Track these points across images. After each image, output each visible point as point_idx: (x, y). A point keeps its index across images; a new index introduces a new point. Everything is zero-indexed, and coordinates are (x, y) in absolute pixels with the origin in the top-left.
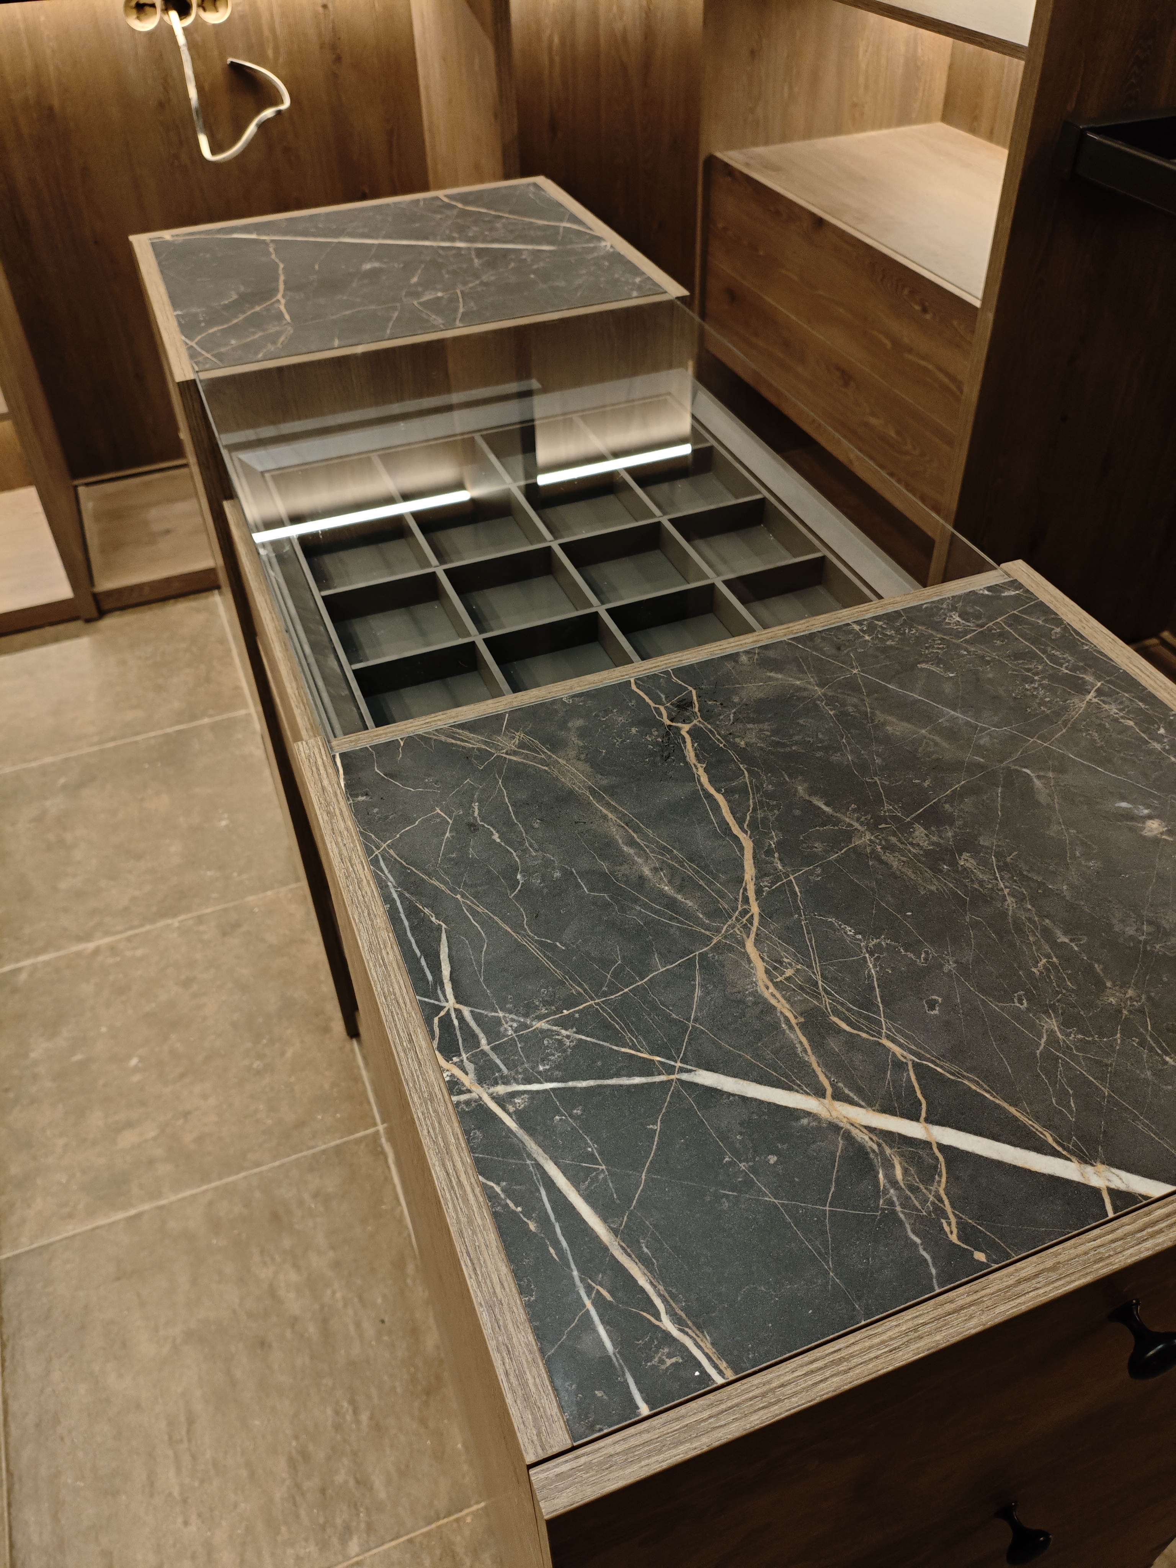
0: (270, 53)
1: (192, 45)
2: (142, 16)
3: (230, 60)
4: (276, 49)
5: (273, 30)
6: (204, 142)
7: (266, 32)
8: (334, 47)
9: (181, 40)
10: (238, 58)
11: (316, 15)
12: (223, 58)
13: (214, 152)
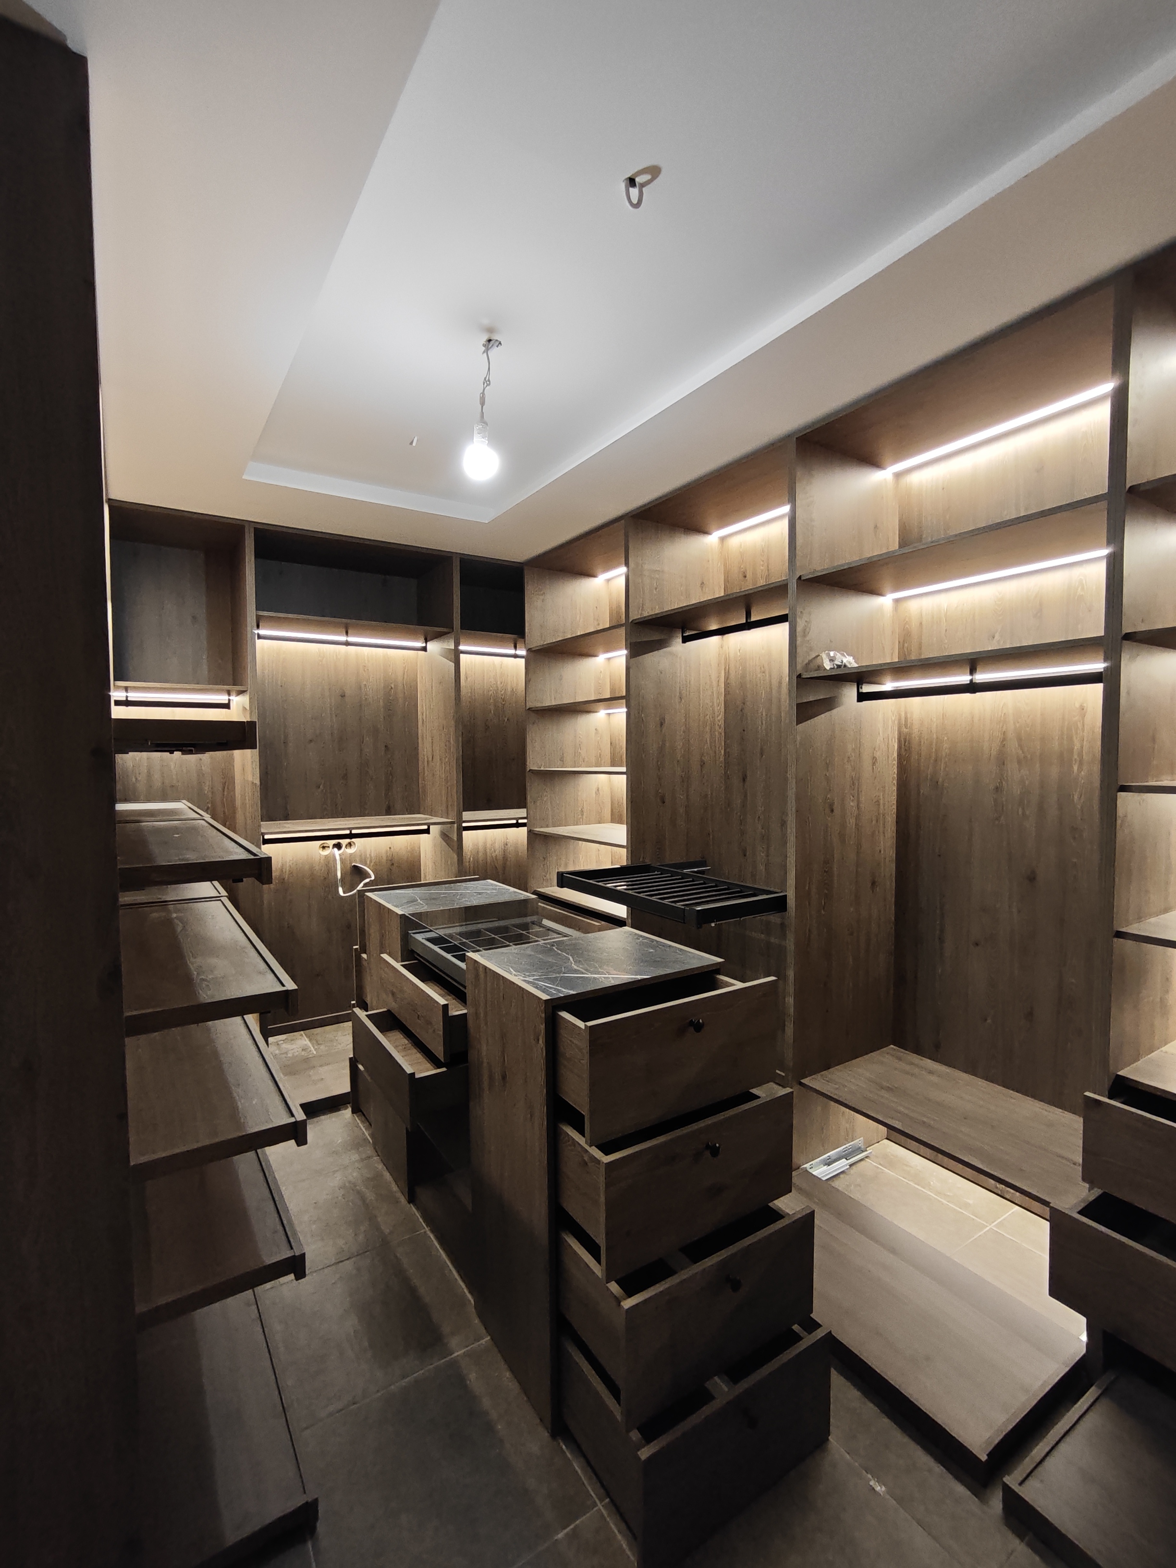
0: (368, 862)
1: (341, 859)
2: (324, 850)
3: (353, 864)
4: (371, 861)
5: (370, 855)
6: (341, 890)
7: (368, 856)
8: (391, 860)
9: (338, 858)
10: (356, 863)
11: (387, 851)
12: (351, 863)
13: (344, 893)
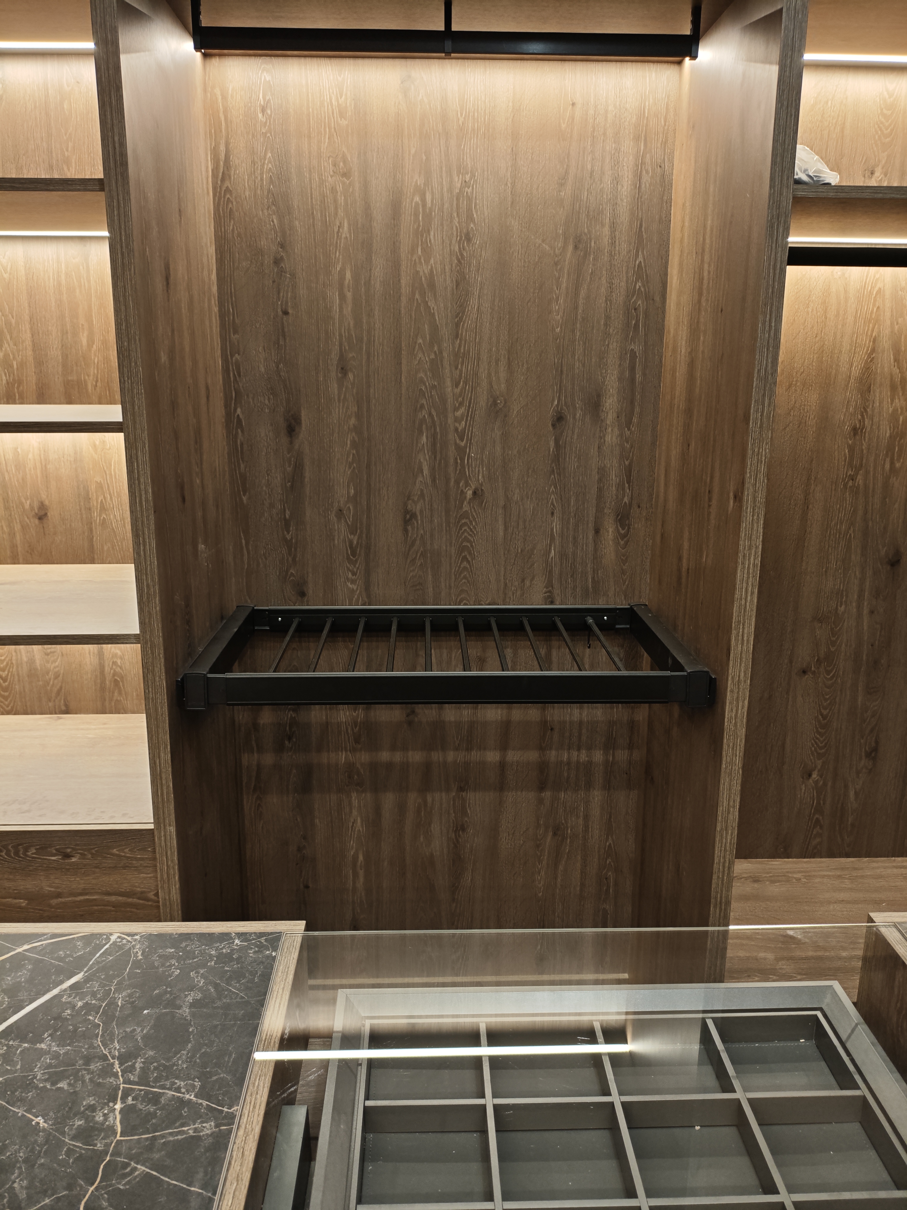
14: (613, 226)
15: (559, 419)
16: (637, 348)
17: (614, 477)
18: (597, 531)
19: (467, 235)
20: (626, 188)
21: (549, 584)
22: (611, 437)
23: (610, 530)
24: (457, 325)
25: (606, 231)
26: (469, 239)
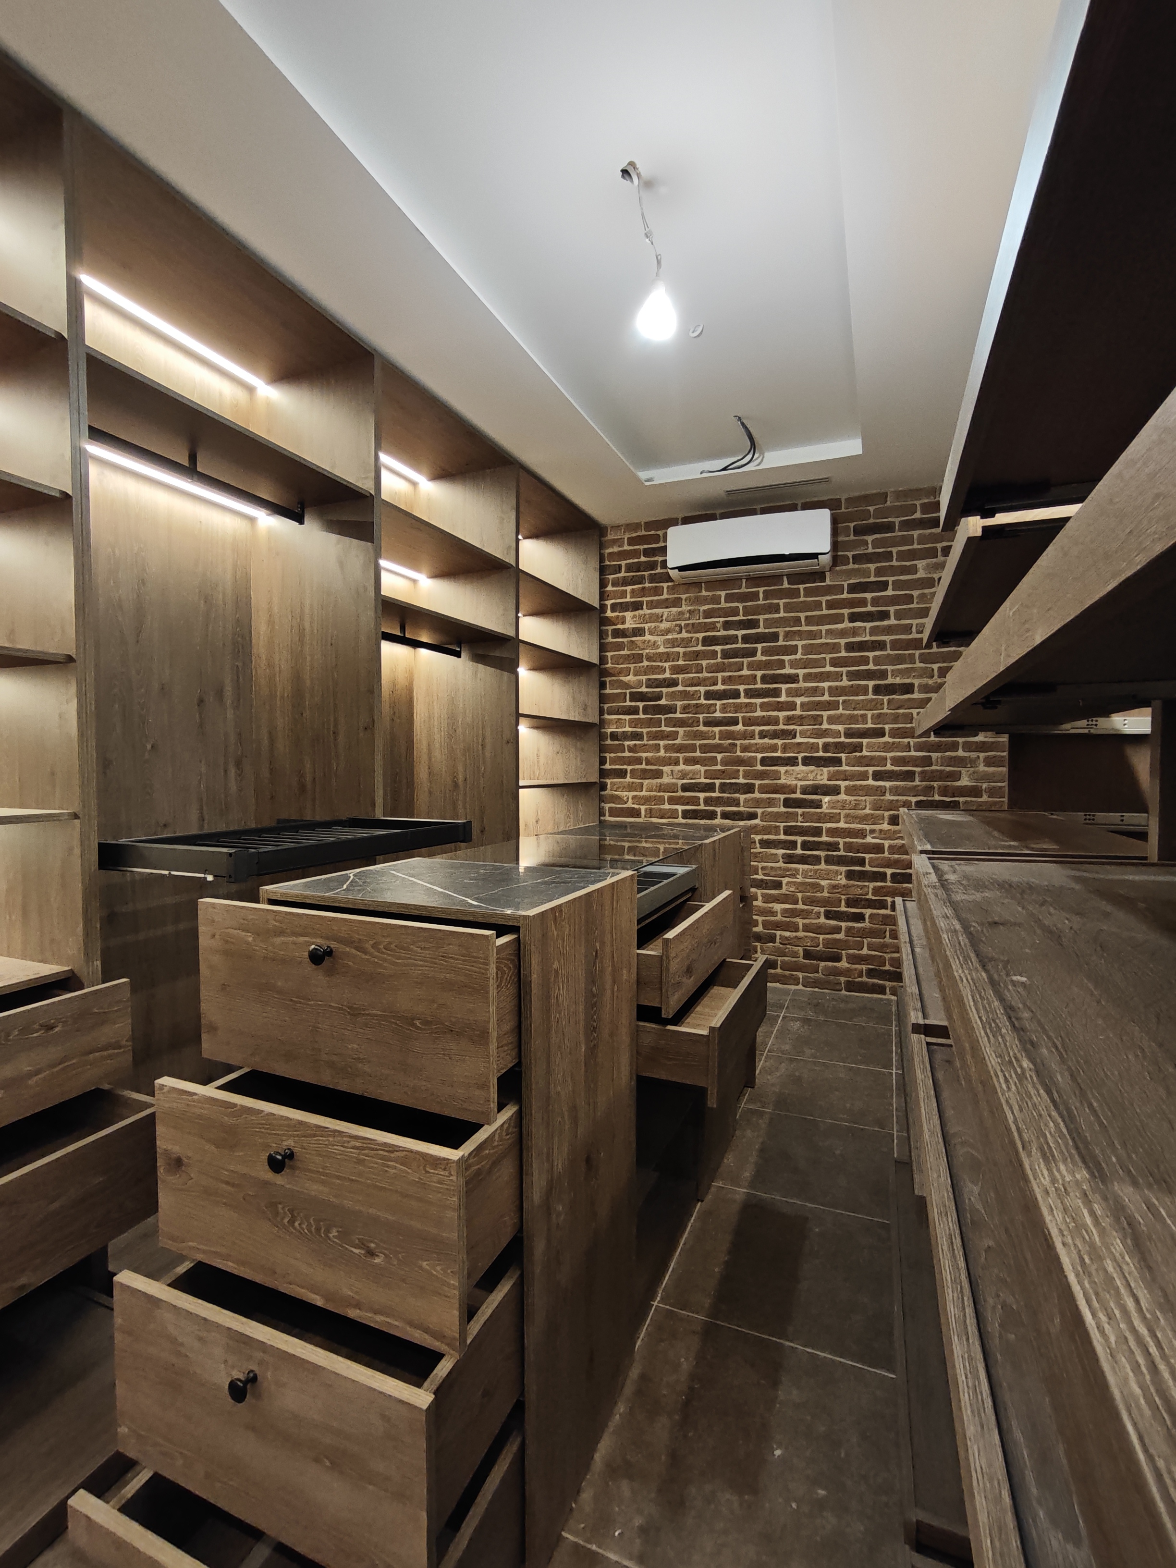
14: (224, 594)
15: (201, 702)
16: (240, 664)
17: (232, 738)
18: (226, 771)
19: (143, 580)
20: (229, 576)
21: (201, 809)
22: (230, 714)
23: (232, 771)
24: (138, 636)
25: (221, 596)
26: (144, 584)
